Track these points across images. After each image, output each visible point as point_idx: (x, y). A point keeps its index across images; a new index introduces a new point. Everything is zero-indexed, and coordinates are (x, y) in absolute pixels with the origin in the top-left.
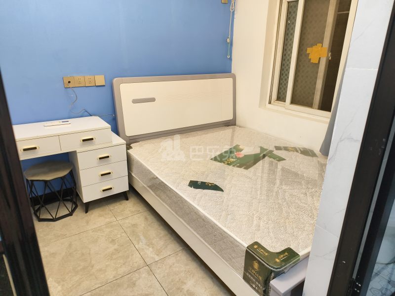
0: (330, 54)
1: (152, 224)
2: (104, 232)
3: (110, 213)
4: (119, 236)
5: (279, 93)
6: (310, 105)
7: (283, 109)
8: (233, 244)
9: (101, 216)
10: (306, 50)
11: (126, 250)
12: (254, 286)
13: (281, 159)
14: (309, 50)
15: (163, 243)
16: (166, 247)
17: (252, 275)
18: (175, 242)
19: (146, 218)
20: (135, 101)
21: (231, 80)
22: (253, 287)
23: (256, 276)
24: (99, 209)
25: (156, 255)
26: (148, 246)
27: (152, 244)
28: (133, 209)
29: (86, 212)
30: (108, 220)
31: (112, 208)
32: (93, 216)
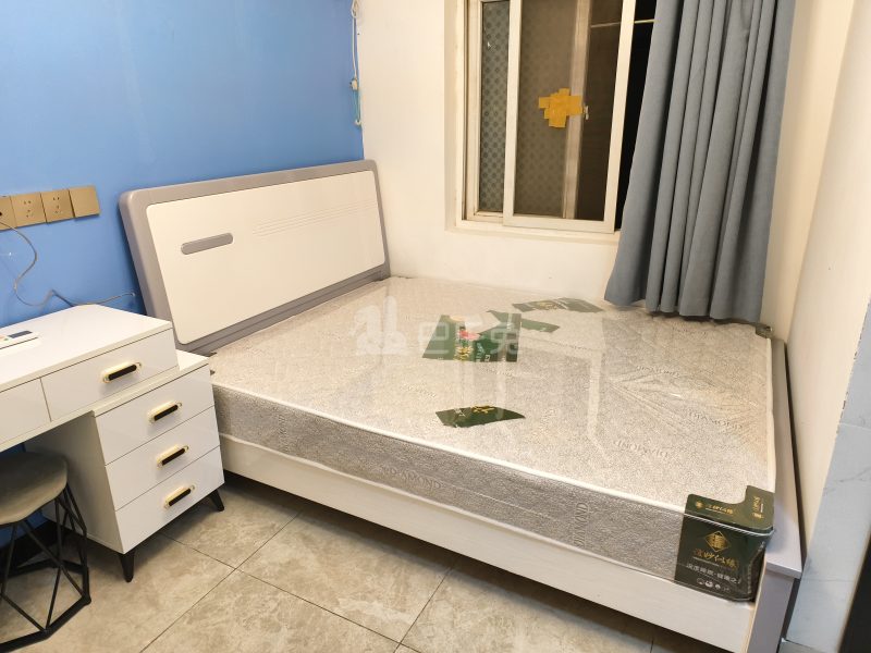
0: (587, 108)
1: (333, 546)
2: (222, 610)
3: (201, 556)
4: (273, 605)
5: (481, 194)
6: (555, 211)
7: (499, 228)
8: (644, 516)
9: (181, 574)
10: (536, 102)
11: (318, 629)
12: (708, 585)
13: (551, 329)
14: (542, 103)
15: (392, 580)
16: (408, 586)
17: (704, 565)
18: (416, 566)
19: (305, 538)
20: (189, 249)
21: (370, 174)
22: (707, 588)
23: (719, 562)
24: (159, 557)
25: (399, 613)
26: (364, 598)
27: (370, 592)
28: (256, 527)
29: (129, 578)
30: (207, 576)
31: (196, 544)
32: (155, 582)
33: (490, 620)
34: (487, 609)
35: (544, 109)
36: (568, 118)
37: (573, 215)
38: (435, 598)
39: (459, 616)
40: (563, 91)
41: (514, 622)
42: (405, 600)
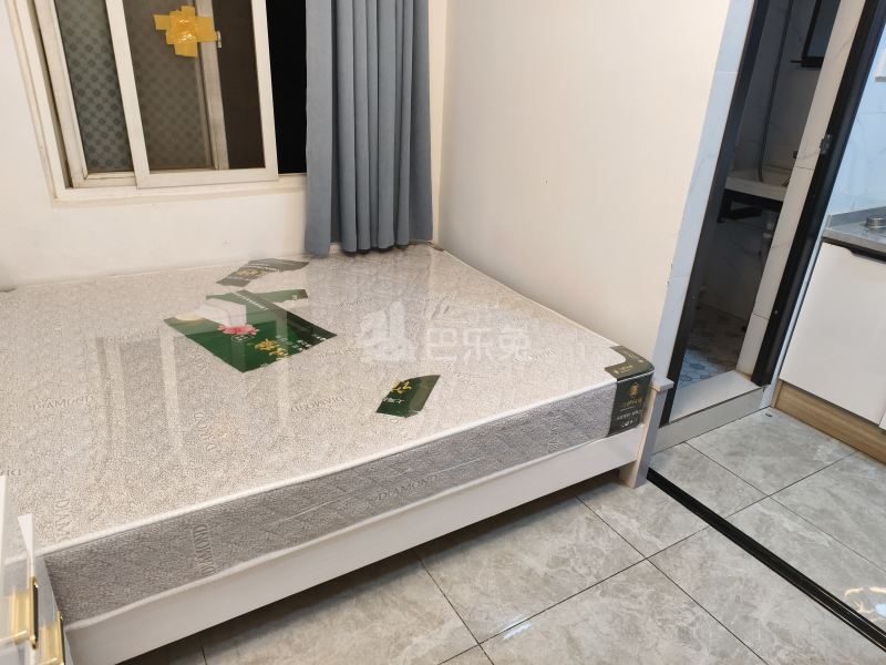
7: (131, 192)
10: (152, 21)
12: (626, 424)
13: (301, 294)
14: (160, 22)
16: (414, 603)
17: (626, 412)
23: (633, 405)
25: (443, 627)
27: (397, 638)
33: (496, 567)
35: (165, 31)
36: (199, 44)
37: (227, 165)
38: (446, 591)
39: (477, 584)
40: (187, 9)
41: (510, 555)
42: (430, 614)
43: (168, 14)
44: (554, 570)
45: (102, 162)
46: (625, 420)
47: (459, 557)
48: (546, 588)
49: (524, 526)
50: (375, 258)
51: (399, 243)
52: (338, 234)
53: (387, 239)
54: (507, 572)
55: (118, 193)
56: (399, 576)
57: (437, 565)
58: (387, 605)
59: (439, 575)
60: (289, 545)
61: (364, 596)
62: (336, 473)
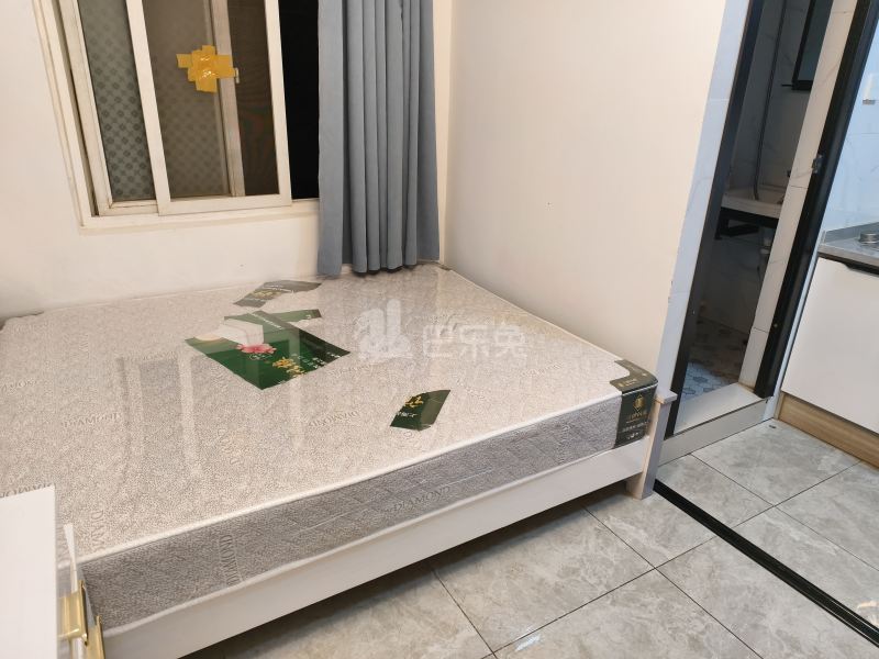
0: (237, 71)
1: (316, 650)
7: (153, 219)
10: (175, 60)
12: (632, 436)
13: (315, 314)
14: (183, 61)
17: (632, 424)
22: (632, 439)
23: (639, 417)
27: (413, 647)
33: (508, 577)
34: (497, 573)
35: (187, 69)
36: (218, 80)
37: (243, 191)
38: (460, 601)
39: (490, 594)
40: (208, 48)
41: (522, 566)
42: (444, 623)
43: (190, 53)
44: (564, 581)
45: (126, 191)
46: (631, 432)
47: (471, 568)
48: (558, 597)
49: (533, 537)
50: (384, 278)
51: (408, 263)
52: (349, 256)
53: (395, 259)
54: (518, 582)
55: (141, 220)
56: (414, 587)
57: (450, 576)
58: (402, 615)
59: (452, 585)
60: (308, 555)
61: (379, 606)
62: (354, 485)
